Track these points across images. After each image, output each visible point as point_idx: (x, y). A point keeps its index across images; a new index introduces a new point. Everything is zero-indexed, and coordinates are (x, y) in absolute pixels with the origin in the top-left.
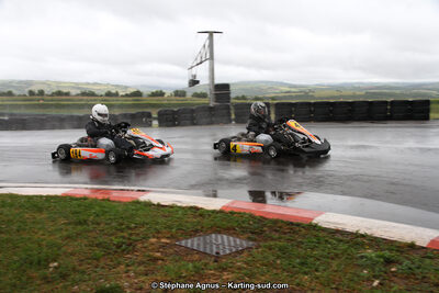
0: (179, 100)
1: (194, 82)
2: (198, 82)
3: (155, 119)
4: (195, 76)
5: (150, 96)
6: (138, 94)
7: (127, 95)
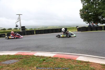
0: (16, 30)
1: (17, 26)
2: (18, 26)
3: (6, 35)
4: (17, 25)
5: (8, 30)
6: (4, 29)
7: (1, 30)
